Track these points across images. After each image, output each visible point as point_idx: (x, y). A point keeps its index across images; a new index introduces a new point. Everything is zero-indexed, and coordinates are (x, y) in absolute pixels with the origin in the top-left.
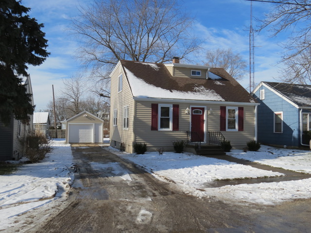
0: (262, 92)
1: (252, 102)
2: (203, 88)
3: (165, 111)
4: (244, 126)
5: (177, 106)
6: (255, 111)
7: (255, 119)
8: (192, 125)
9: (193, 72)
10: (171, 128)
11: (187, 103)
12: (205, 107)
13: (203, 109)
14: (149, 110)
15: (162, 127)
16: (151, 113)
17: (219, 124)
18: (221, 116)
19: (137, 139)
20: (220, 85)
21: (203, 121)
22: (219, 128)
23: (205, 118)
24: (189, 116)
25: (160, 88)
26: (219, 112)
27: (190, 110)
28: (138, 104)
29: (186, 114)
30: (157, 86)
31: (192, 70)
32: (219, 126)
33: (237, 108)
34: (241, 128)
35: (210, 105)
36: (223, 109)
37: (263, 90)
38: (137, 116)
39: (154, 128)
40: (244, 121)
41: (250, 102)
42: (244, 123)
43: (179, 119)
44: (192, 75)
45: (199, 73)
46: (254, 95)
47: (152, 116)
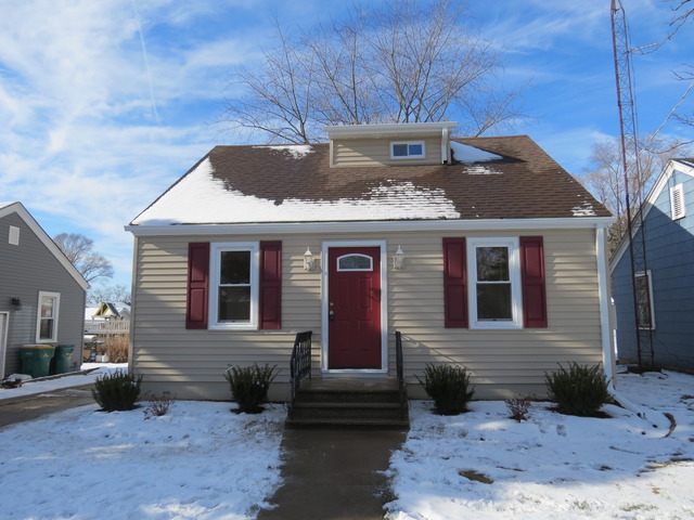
0: (676, 194)
1: (583, 216)
3: (236, 265)
4: (549, 309)
7: (601, 278)
8: (330, 308)
10: (253, 323)
11: (311, 235)
12: (382, 244)
13: (375, 252)
14: (180, 264)
15: (224, 315)
16: (186, 272)
17: (442, 303)
18: (446, 273)
19: (140, 358)
20: (482, 176)
21: (378, 292)
22: (442, 317)
23: (383, 285)
24: (319, 277)
26: (437, 261)
27: (324, 258)
28: (146, 246)
29: (308, 278)
32: (442, 310)
33: (516, 240)
34: (536, 315)
35: (407, 234)
36: (454, 247)
37: (679, 187)
38: (144, 285)
39: (196, 321)
40: (548, 288)
41: (571, 215)
42: (549, 294)
43: (284, 290)
45: (417, 150)
47: (190, 281)
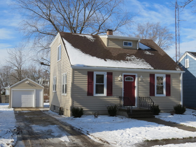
0: (187, 61)
1: (178, 70)
2: (134, 57)
3: (100, 78)
4: (171, 92)
5: (110, 74)
6: (181, 78)
7: (181, 85)
8: (124, 91)
9: (125, 43)
10: (105, 94)
11: (120, 71)
12: (136, 74)
13: (134, 76)
14: (85, 78)
15: (97, 93)
16: (87, 80)
17: (149, 90)
18: (150, 83)
19: (74, 104)
20: (149, 55)
21: (135, 87)
22: (149, 93)
23: (136, 85)
24: (122, 82)
25: (95, 58)
26: (148, 79)
27: (123, 77)
28: (75, 72)
29: (119, 81)
30: (93, 56)
31: (124, 41)
32: (149, 92)
33: (165, 75)
34: (168, 94)
35: (141, 72)
36: (152, 76)
37: (188, 59)
38: (75, 83)
39: (90, 93)
40: (171, 87)
41: (176, 70)
42: (171, 88)
43: (113, 86)
44: (124, 46)
45: (130, 44)
46: (180, 63)
47: (88, 82)
